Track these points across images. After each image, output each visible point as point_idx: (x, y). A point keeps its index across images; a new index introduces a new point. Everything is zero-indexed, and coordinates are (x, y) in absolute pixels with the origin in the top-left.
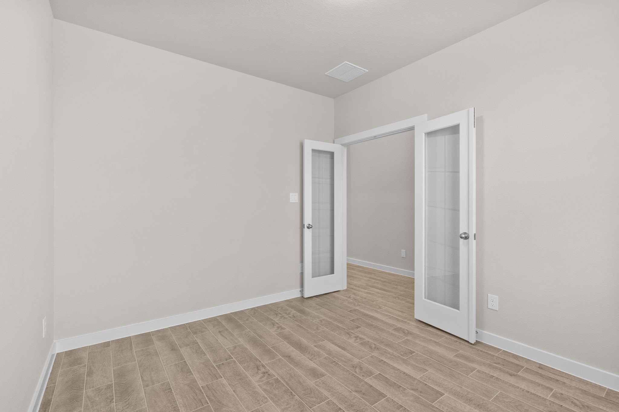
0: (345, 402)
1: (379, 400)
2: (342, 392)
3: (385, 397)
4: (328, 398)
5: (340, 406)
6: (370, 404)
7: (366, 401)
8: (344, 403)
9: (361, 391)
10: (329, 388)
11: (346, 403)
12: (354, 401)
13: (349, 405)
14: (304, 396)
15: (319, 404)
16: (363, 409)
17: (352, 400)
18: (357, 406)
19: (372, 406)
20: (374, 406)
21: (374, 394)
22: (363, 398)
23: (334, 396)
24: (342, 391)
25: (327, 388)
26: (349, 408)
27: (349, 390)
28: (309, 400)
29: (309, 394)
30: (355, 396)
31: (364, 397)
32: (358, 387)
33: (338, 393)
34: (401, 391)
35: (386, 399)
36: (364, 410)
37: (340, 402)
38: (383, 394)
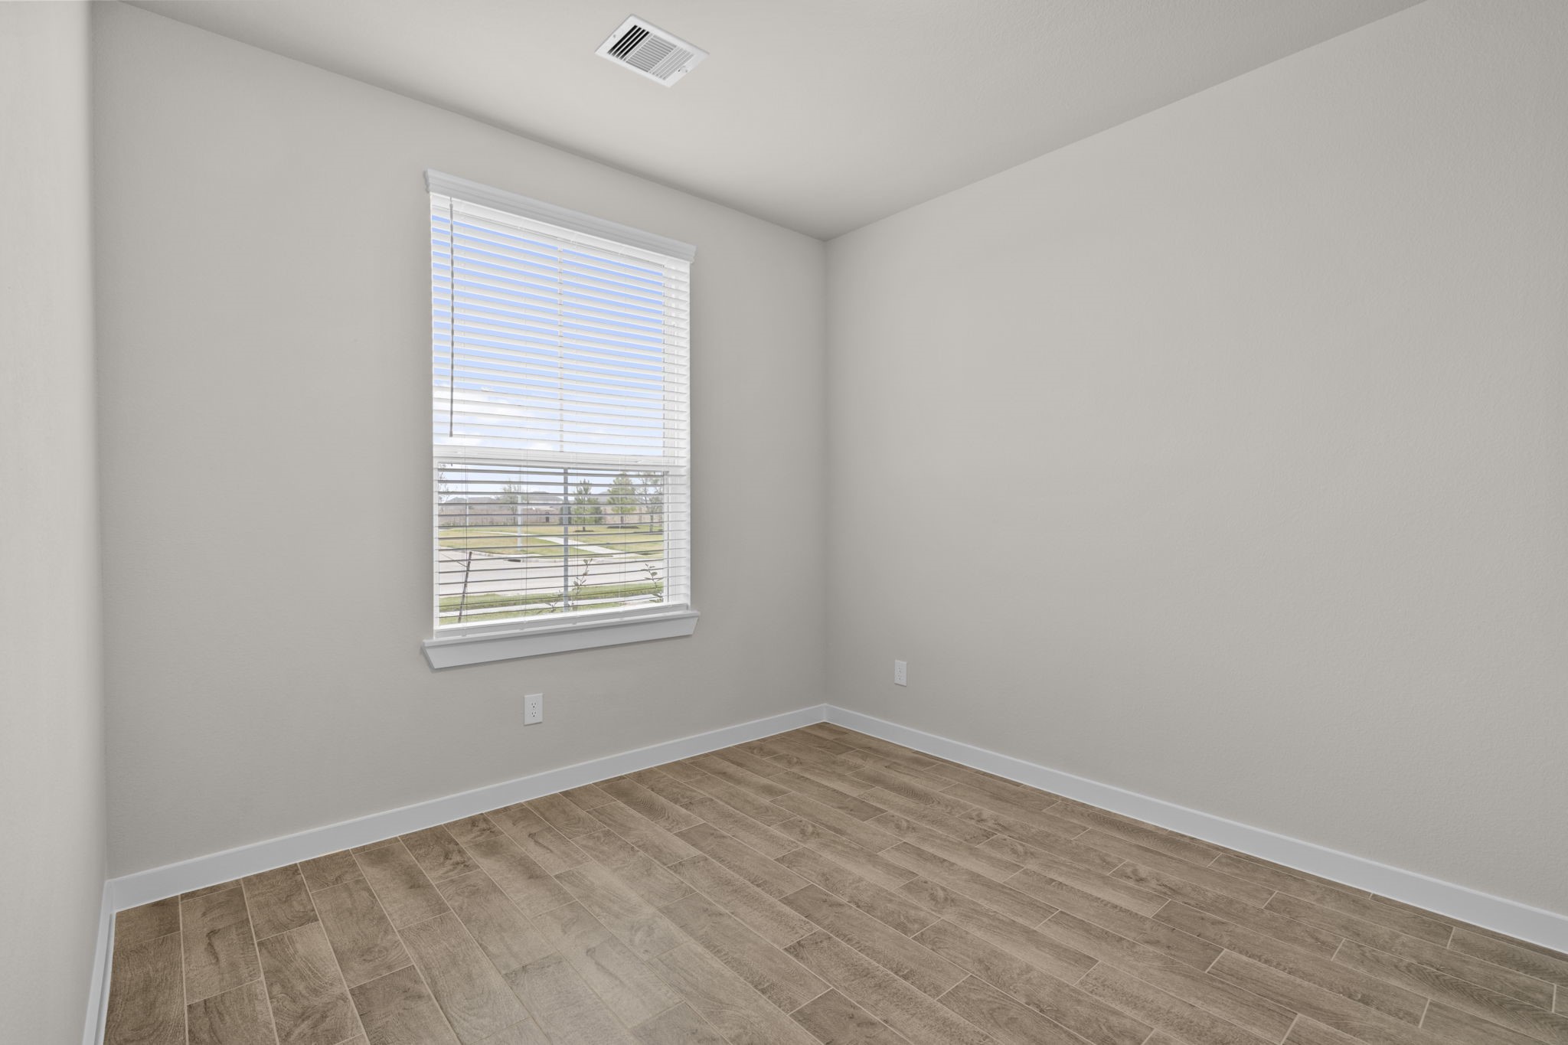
0: (896, 994)
1: (814, 1003)
2: (908, 1020)
3: (798, 1012)
4: (941, 1002)
5: (907, 984)
6: (836, 993)
7: (845, 999)
8: (899, 990)
9: (859, 1025)
10: (948, 1029)
11: (895, 991)
12: (875, 997)
13: (885, 987)
14: (1005, 1003)
15: (957, 986)
16: (853, 980)
17: (880, 1000)
18: (867, 985)
19: (832, 987)
20: (828, 987)
21: (826, 1018)
22: (854, 1007)
23: (929, 1008)
24: (910, 1022)
25: (953, 1030)
26: (886, 980)
27: (891, 1025)
28: (985, 994)
29: (994, 1010)
30: (873, 1009)
31: (852, 1010)
32: (867, 1037)
33: (920, 1016)
34: (746, 1034)
35: (794, 1007)
36: (853, 978)
37: (908, 993)
38: (801, 1019)
